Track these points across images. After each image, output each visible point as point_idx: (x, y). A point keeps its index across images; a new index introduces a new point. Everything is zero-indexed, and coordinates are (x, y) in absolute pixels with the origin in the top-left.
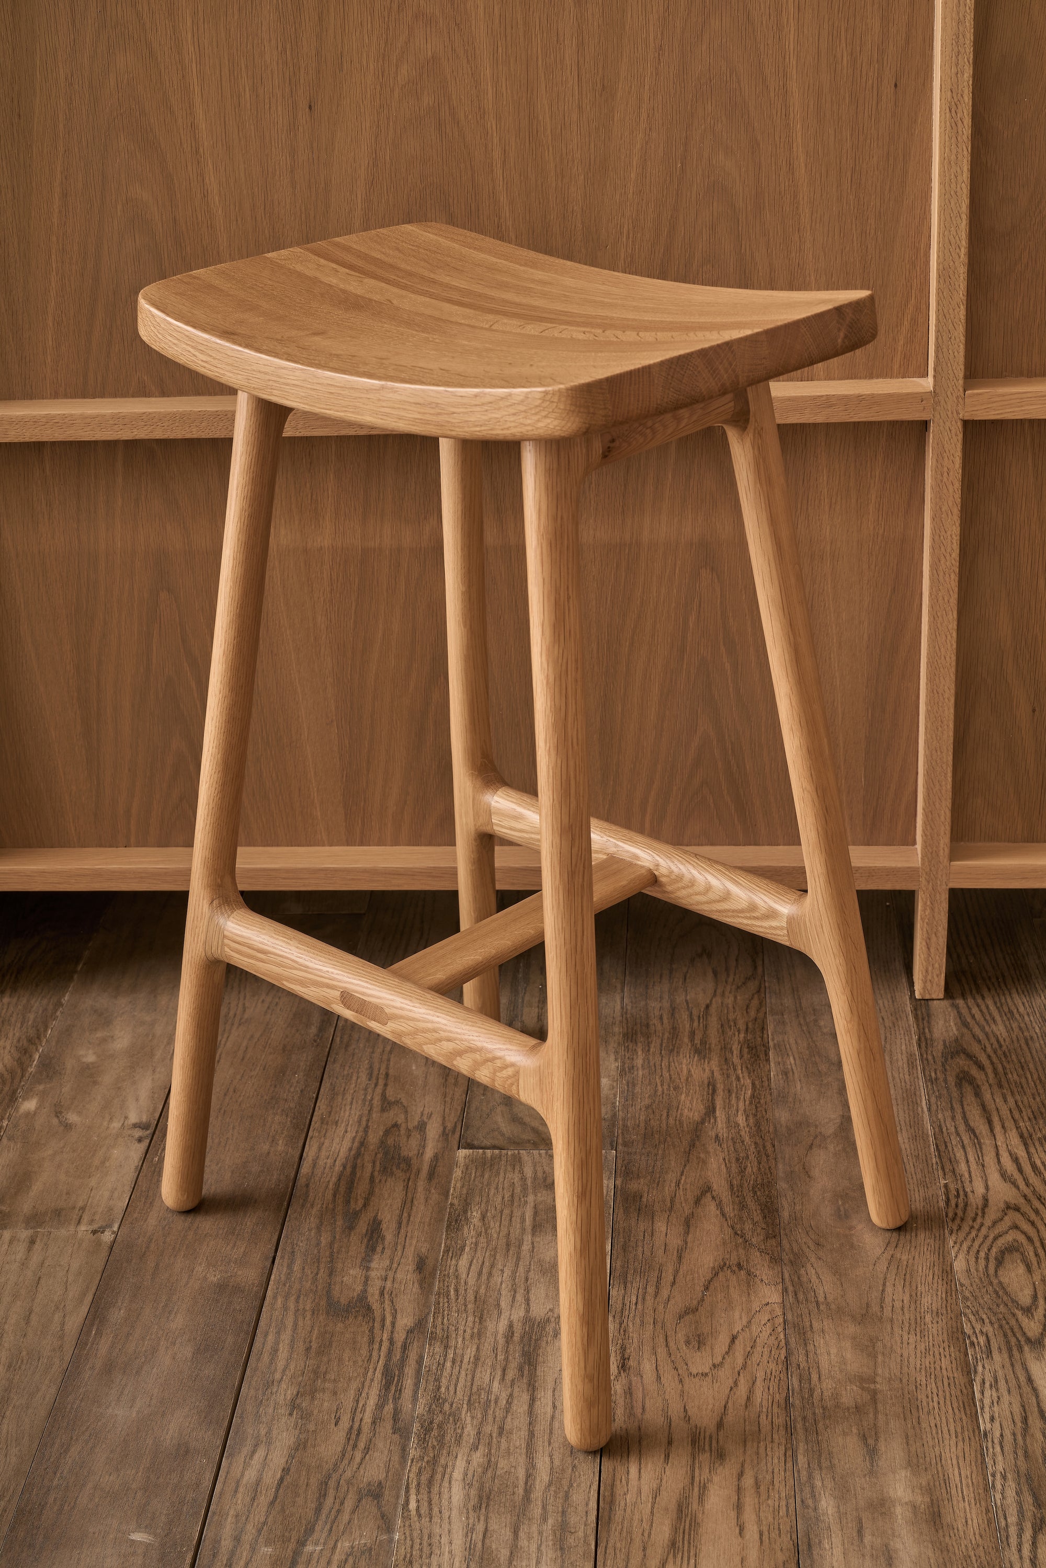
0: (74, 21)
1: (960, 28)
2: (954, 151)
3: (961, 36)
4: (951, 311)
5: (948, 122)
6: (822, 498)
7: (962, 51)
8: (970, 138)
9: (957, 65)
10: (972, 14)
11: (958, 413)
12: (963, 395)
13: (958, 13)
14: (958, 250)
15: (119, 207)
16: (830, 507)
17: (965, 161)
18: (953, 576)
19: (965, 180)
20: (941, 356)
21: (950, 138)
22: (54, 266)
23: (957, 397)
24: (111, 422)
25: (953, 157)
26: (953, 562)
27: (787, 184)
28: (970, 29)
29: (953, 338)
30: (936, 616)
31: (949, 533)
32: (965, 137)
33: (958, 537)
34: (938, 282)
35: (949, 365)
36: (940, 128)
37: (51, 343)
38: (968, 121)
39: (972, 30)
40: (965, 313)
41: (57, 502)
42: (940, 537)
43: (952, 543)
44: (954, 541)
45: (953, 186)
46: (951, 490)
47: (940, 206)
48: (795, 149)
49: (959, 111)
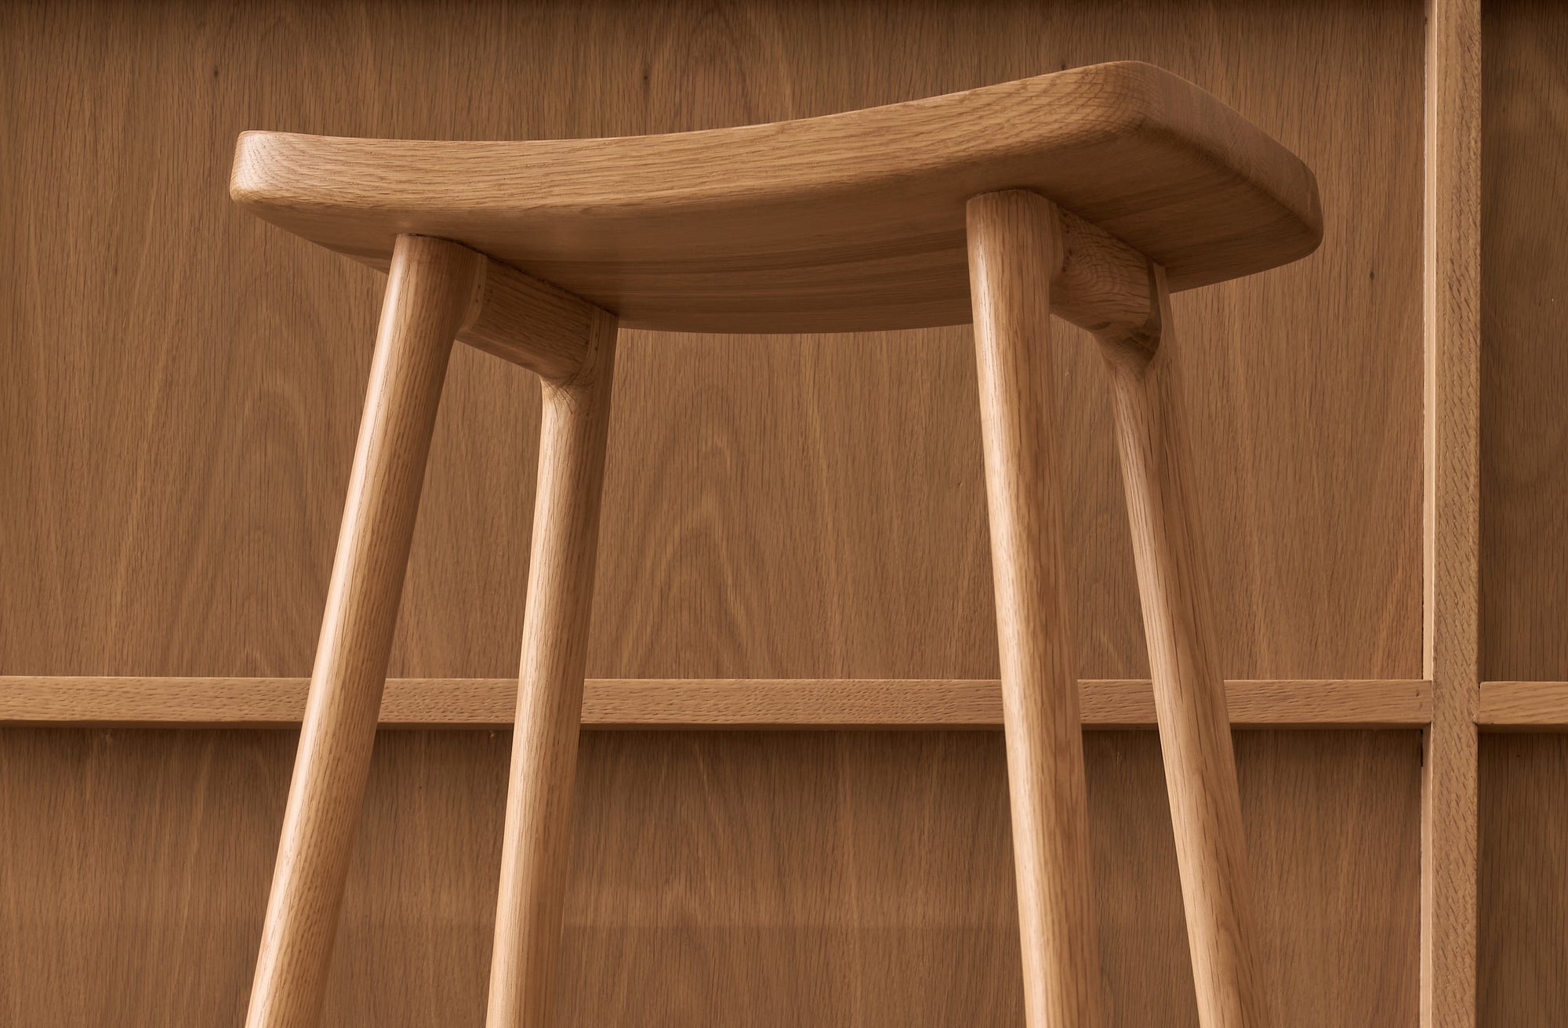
0: (213, 143)
1: (1463, 180)
2: (1457, 343)
3: (1464, 190)
4: (1457, 564)
5: (1448, 305)
6: (1268, 863)
7: (1466, 209)
8: (1479, 325)
9: (1459, 227)
10: (1479, 162)
11: (1470, 714)
12: (1476, 686)
13: (1460, 160)
14: (1465, 479)
15: (248, 405)
16: (1281, 877)
17: (1473, 356)
18: (1468, 960)
19: (1474, 382)
20: (1443, 630)
21: (1452, 326)
22: (139, 485)
23: (1469, 691)
24: (211, 694)
25: (1456, 351)
26: (1468, 938)
27: (1219, 405)
28: (1476, 181)
29: (1461, 603)
30: (1444, 1023)
31: (1461, 894)
32: (1472, 325)
33: (1474, 900)
34: (1438, 523)
35: (1456, 642)
36: (1437, 311)
37: (119, 598)
38: (1475, 303)
39: (1479, 183)
40: (1476, 569)
41: (96, 843)
42: (1447, 899)
43: (1466, 909)
44: (1469, 906)
45: (1457, 390)
46: (1462, 828)
47: (1438, 417)
48: (1231, 357)
49: (1464, 288)
